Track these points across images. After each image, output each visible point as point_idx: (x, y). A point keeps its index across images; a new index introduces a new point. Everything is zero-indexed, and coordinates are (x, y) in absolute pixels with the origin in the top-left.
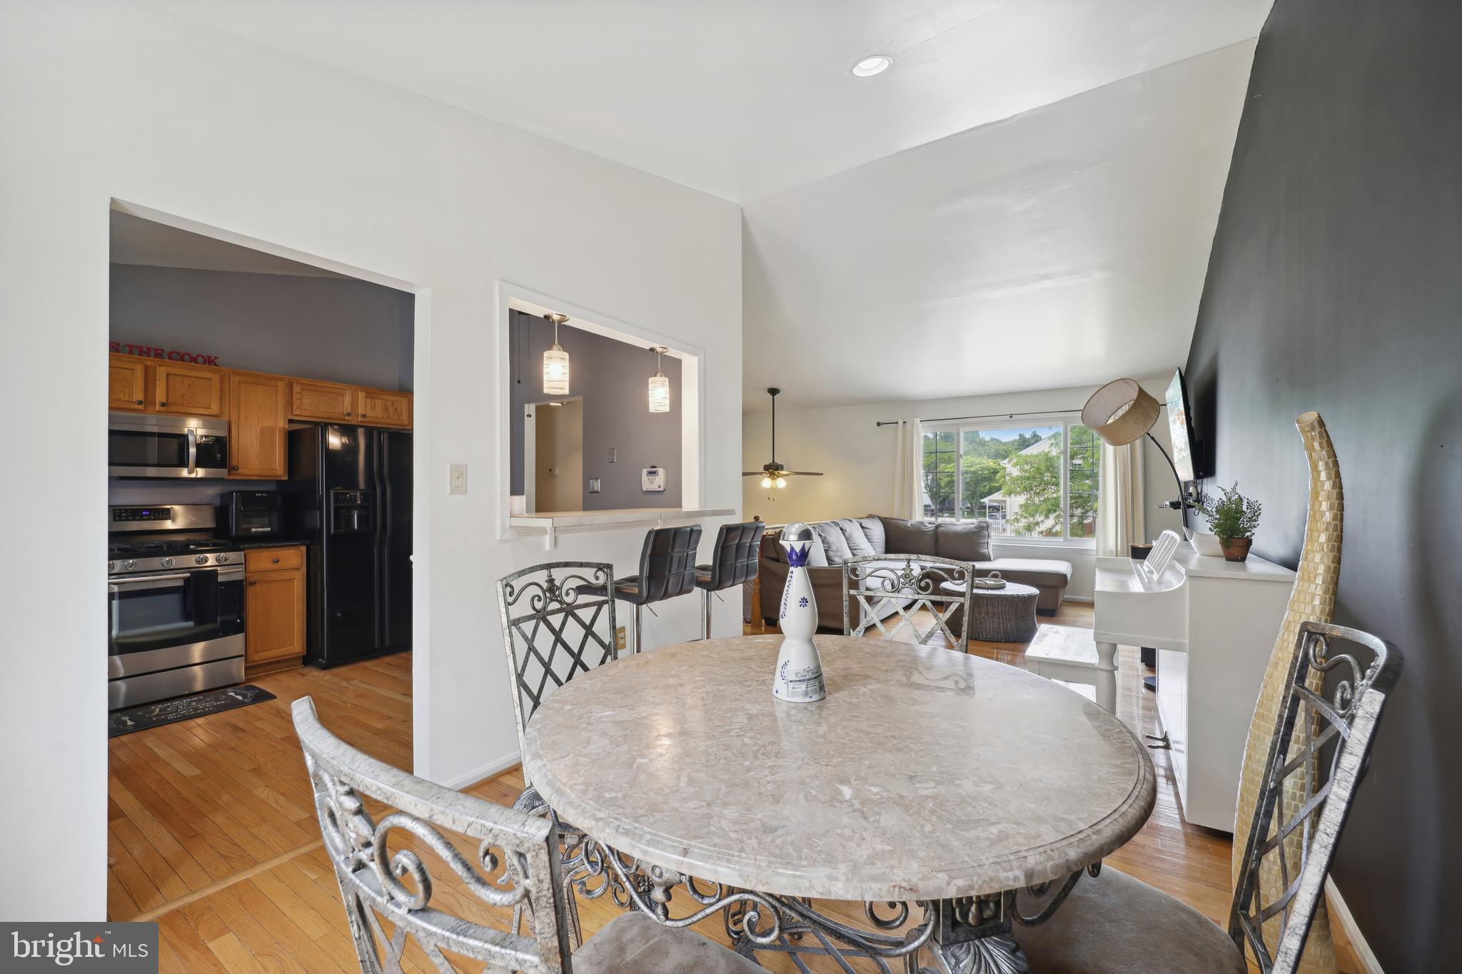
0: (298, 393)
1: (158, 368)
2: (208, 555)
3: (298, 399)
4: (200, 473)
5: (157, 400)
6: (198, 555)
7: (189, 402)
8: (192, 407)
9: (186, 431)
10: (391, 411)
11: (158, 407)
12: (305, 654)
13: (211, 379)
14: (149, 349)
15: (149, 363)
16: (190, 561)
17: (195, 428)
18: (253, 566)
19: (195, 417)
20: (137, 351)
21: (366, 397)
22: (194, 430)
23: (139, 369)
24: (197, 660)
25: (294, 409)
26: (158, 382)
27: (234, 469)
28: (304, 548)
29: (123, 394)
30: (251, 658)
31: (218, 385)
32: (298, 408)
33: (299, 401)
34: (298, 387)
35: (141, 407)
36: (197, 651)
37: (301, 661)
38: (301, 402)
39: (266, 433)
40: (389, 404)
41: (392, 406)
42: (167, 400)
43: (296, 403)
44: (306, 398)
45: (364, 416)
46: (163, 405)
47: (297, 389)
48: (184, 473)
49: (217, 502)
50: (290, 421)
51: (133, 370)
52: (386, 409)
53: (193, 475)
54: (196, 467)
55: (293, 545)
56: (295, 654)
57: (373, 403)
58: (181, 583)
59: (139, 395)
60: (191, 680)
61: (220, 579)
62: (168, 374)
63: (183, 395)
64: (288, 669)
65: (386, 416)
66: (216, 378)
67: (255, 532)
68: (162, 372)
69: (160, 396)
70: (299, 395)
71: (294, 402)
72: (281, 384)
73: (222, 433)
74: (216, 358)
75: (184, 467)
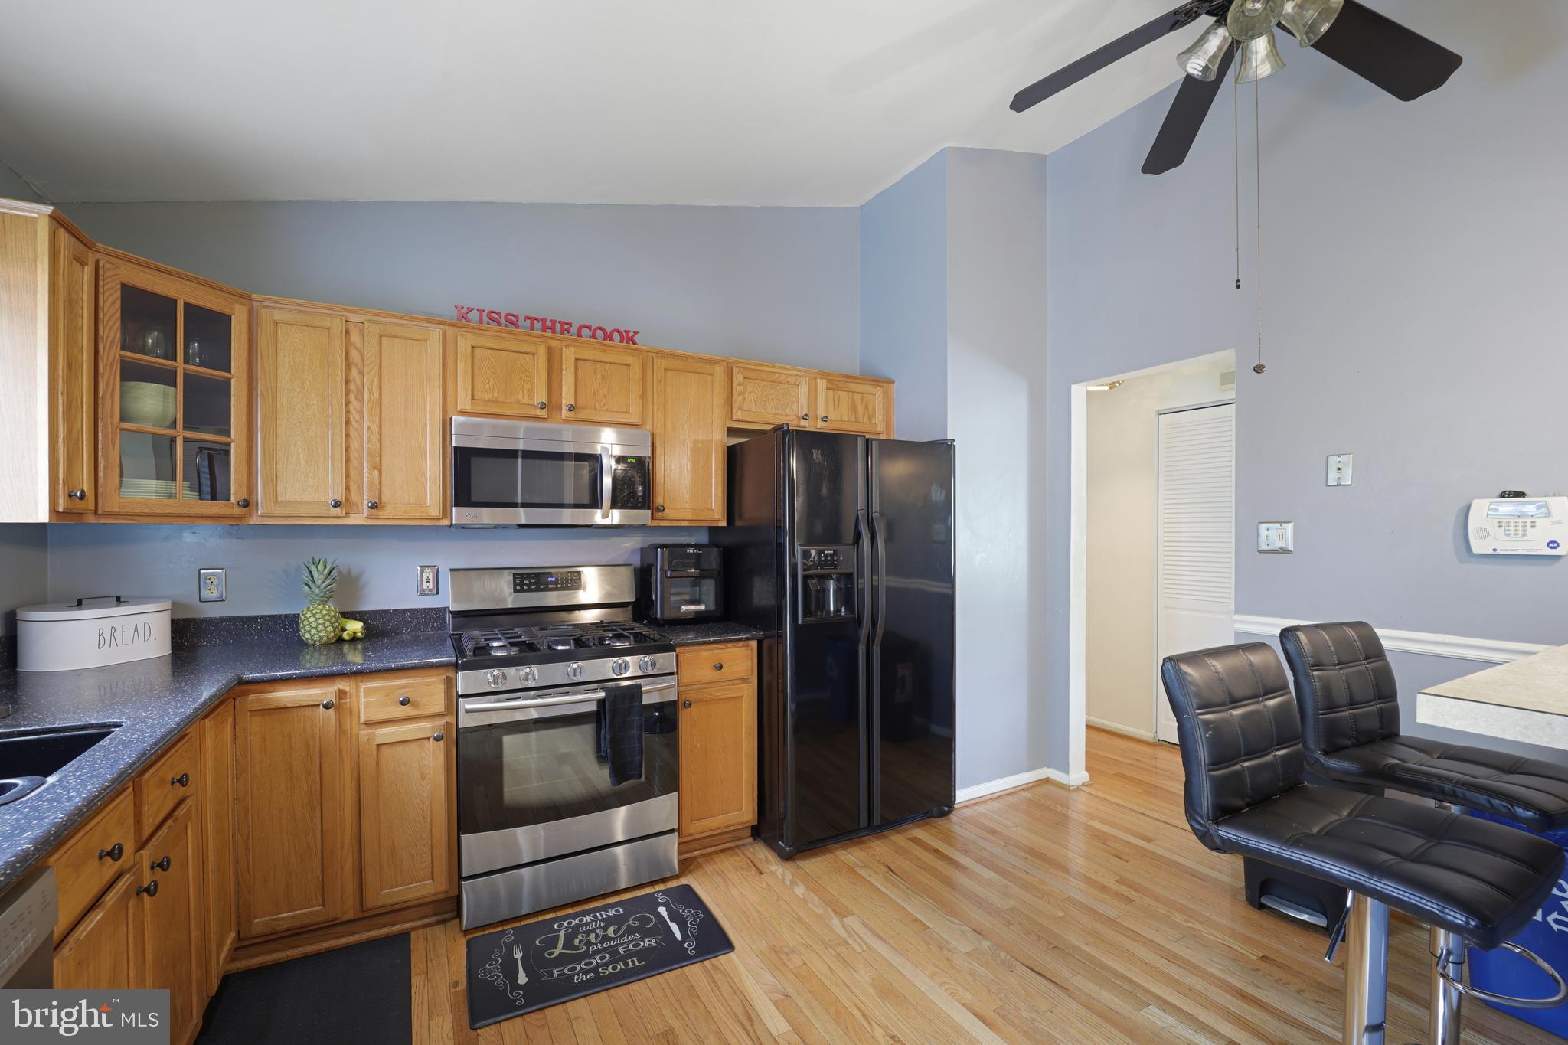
0: (739, 384)
1: (564, 349)
2: (628, 659)
3: (741, 393)
4: (616, 517)
5: (564, 402)
6: (615, 659)
7: (602, 403)
8: (606, 410)
9: (598, 450)
10: (861, 409)
11: (565, 414)
12: (756, 823)
13: (629, 365)
14: (553, 322)
15: (554, 343)
16: (604, 668)
17: (609, 444)
18: (687, 675)
19: (610, 427)
20: (538, 325)
21: (828, 389)
22: (609, 446)
23: (542, 352)
24: (620, 838)
25: (734, 410)
26: (564, 372)
27: (658, 509)
28: (754, 644)
29: (521, 393)
30: (684, 831)
31: (639, 376)
32: (740, 408)
33: (741, 397)
34: (740, 374)
35: (543, 413)
36: (619, 820)
37: (749, 832)
38: (744, 399)
39: (699, 452)
40: (857, 397)
41: (862, 403)
42: (576, 400)
43: (737, 400)
44: (750, 393)
45: (825, 419)
46: (571, 408)
47: (738, 378)
48: (598, 517)
49: (637, 562)
50: (731, 432)
51: (533, 354)
52: (854, 408)
53: (607, 522)
54: (611, 508)
55: (740, 640)
56: (742, 823)
57: (836, 397)
58: (593, 707)
59: (541, 397)
60: (613, 868)
61: (647, 700)
62: (576, 359)
63: (595, 394)
64: (732, 844)
65: (853, 420)
66: (636, 363)
67: (687, 612)
68: (569, 355)
69: (567, 397)
70: (741, 387)
71: (734, 399)
72: (719, 370)
73: (646, 453)
74: (636, 333)
75: (598, 508)
